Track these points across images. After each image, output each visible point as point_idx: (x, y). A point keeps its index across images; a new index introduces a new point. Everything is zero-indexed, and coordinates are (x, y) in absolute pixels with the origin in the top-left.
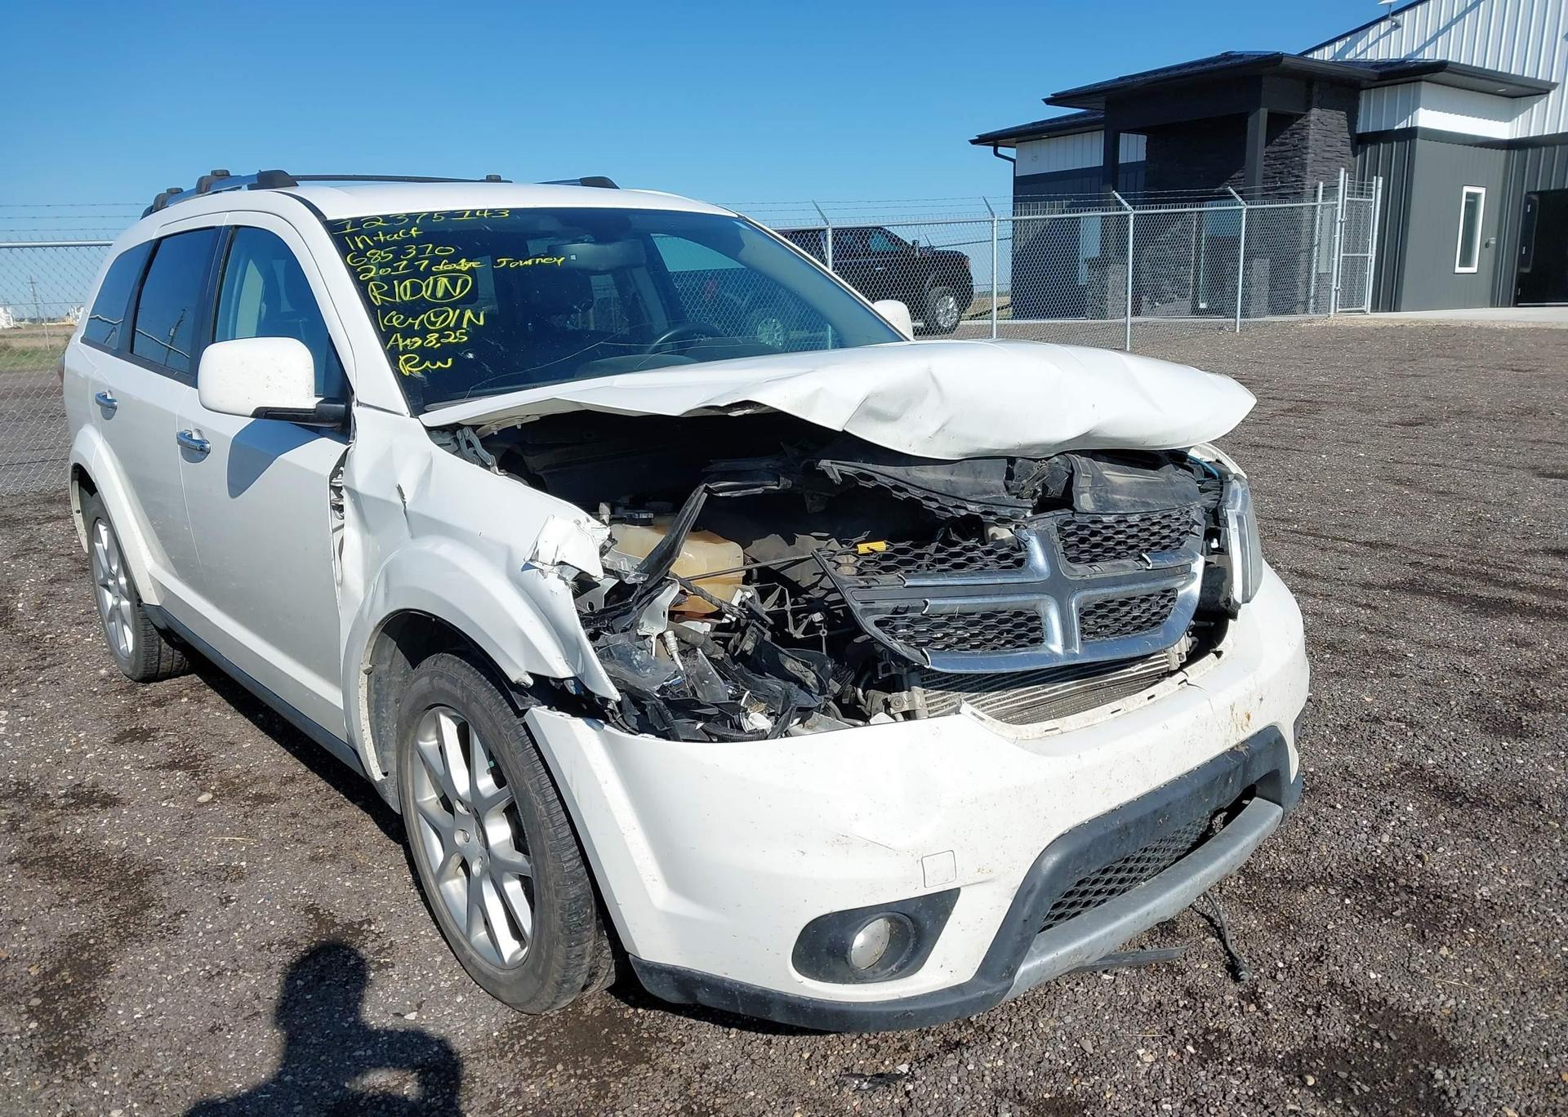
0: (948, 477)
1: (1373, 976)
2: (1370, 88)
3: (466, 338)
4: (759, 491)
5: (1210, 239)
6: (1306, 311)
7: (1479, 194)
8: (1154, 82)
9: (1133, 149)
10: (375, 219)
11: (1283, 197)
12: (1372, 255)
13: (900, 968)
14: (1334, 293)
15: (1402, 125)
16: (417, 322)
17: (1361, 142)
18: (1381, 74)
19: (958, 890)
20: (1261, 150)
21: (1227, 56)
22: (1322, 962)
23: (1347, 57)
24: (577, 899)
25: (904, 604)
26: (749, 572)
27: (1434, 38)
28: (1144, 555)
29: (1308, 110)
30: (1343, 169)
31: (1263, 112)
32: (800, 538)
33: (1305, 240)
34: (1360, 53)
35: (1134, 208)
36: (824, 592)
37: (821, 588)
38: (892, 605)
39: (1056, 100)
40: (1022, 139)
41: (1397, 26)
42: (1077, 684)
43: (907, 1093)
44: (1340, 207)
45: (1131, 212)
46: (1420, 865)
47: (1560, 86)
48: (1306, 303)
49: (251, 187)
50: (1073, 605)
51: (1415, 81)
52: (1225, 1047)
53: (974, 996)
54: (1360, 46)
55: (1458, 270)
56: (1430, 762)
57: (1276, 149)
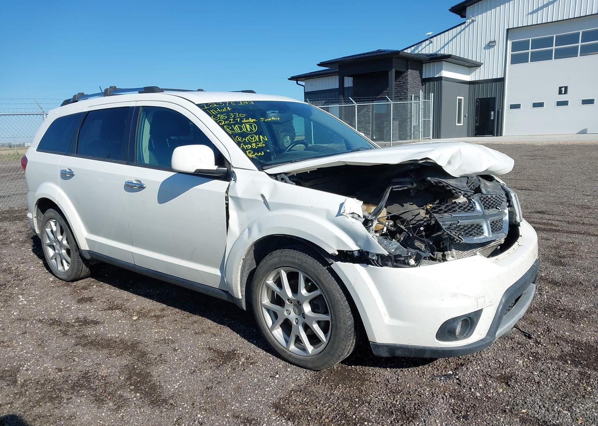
0: (455, 183)
1: (567, 334)
2: (426, 63)
3: (264, 145)
4: (406, 188)
5: (376, 115)
6: (411, 139)
7: (462, 99)
8: (356, 59)
9: (349, 82)
10: (212, 104)
11: (401, 100)
12: (431, 119)
13: (466, 335)
14: (421, 132)
15: (437, 76)
16: (247, 139)
17: (424, 81)
18: (430, 58)
19: (483, 309)
20: (394, 83)
21: (379, 51)
22: (550, 331)
23: (415, 52)
24: (350, 326)
25: (453, 222)
26: (388, 217)
27: (444, 47)
28: (498, 207)
29: (407, 70)
30: (421, 90)
31: (394, 70)
32: (405, 204)
33: (409, 114)
34: (420, 51)
35: (357, 103)
36: (416, 221)
37: (415, 220)
38: (450, 223)
39: (321, 64)
40: (307, 78)
41: (431, 42)
42: (482, 248)
43: (457, 379)
44: (421, 103)
45: (356, 104)
46: (560, 303)
47: (484, 64)
48: (411, 136)
49: (140, 93)
50: (489, 222)
51: (441, 61)
52: (540, 357)
53: (487, 342)
54: (420, 48)
55: (457, 124)
56: (543, 274)
57: (398, 83)
